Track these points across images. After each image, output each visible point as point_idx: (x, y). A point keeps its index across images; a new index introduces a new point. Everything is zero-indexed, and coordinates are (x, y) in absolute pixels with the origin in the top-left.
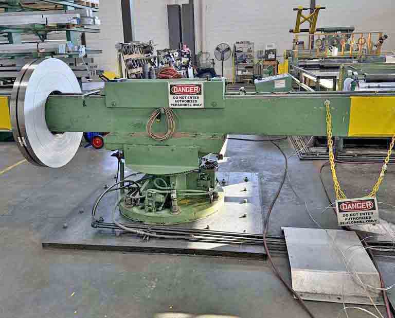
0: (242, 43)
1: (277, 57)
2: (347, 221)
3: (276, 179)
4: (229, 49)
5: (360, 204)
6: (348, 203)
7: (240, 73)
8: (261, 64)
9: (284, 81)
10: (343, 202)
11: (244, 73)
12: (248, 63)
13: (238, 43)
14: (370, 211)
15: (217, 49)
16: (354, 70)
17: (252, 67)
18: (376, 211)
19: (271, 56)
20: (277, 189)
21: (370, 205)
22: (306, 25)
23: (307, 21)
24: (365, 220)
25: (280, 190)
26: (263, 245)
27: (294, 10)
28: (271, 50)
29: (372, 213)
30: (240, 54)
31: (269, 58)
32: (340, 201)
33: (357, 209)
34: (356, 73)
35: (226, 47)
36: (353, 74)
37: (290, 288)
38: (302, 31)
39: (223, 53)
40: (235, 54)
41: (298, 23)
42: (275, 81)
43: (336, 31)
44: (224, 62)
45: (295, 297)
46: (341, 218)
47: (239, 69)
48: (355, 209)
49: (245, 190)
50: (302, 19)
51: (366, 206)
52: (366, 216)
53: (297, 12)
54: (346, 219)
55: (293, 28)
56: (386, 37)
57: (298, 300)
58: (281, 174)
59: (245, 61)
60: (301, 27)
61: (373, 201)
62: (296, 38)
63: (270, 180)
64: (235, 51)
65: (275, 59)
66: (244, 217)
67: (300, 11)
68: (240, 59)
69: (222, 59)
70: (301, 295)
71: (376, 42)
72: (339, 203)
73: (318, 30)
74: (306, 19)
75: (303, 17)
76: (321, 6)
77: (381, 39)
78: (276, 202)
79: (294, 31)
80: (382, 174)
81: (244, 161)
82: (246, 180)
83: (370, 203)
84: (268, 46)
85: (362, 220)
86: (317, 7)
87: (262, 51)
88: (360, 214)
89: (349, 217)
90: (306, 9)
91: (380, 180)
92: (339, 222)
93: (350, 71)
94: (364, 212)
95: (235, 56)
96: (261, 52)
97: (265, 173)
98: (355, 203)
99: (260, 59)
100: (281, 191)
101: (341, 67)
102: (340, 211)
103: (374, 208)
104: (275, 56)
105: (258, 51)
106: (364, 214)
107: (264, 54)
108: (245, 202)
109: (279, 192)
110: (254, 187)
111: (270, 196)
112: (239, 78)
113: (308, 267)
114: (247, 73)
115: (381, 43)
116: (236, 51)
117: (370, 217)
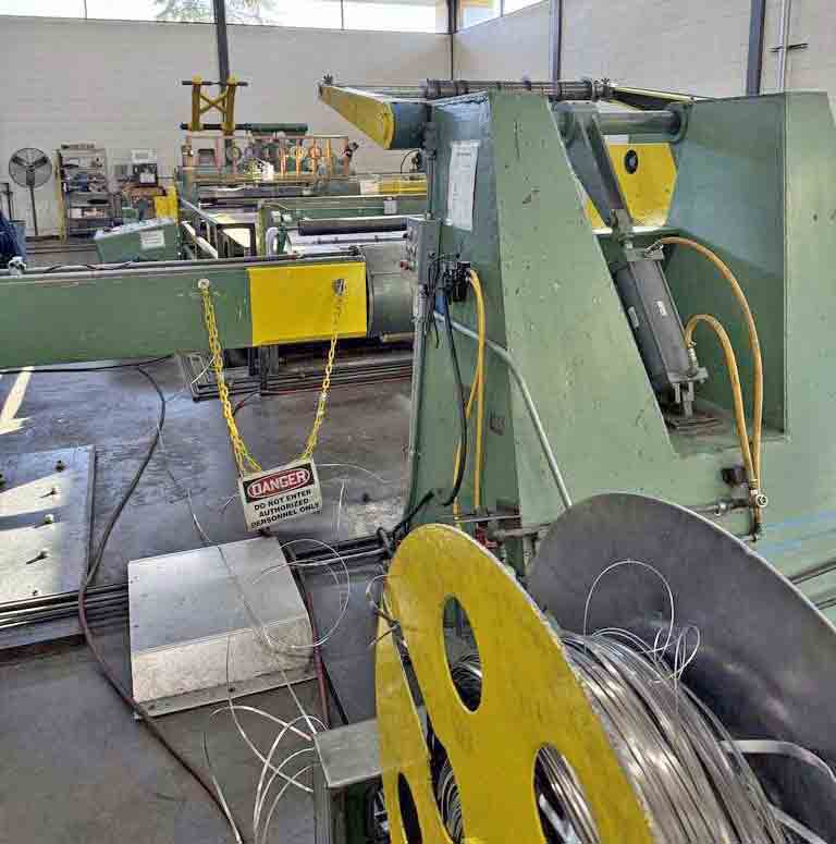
0: (76, 147)
1: (160, 180)
2: (263, 518)
3: (132, 453)
4: (44, 161)
5: (285, 477)
6: (262, 481)
7: (77, 214)
8: (125, 194)
9: (160, 234)
10: (254, 481)
11: (88, 214)
12: (94, 192)
13: (65, 147)
14: (305, 488)
15: (16, 160)
17: (105, 202)
18: (316, 487)
19: (146, 177)
20: (132, 476)
22: (213, 116)
23: (213, 108)
24: (297, 509)
25: (138, 478)
26: (75, 614)
27: (185, 83)
28: (144, 165)
29: (309, 492)
30: (75, 172)
31: (142, 181)
32: (246, 479)
33: (281, 490)
35: (37, 157)
36: (282, 219)
37: (128, 697)
38: (207, 127)
39: (31, 169)
40: (62, 172)
41: (197, 112)
42: (143, 233)
43: (277, 130)
44: (35, 189)
45: (137, 717)
46: (252, 514)
47: (74, 205)
48: (276, 490)
49: (53, 493)
50: (203, 104)
51: (296, 479)
52: (298, 499)
53: (191, 87)
54: (261, 514)
55: (189, 121)
56: (355, 145)
57: (143, 722)
58: (148, 439)
59: (86, 188)
60: (204, 119)
62: (187, 142)
63: (119, 458)
64: (61, 165)
65: (157, 183)
66: (42, 557)
67: (197, 88)
68: (75, 183)
69: (31, 183)
70: (152, 708)
71: (341, 155)
72: (246, 485)
73: (240, 127)
74: (212, 104)
75: (204, 98)
76: (241, 80)
77: (348, 149)
78: (127, 506)
79: (190, 126)
80: (320, 412)
81: (66, 422)
82: (60, 468)
83: (303, 471)
84: (138, 157)
85: (292, 510)
86: (230, 81)
87: (126, 167)
88: (288, 499)
89: (268, 508)
90: (209, 84)
91: (318, 423)
92: (249, 524)
94: (292, 493)
95: (63, 175)
96: (123, 169)
97: (110, 442)
98: (274, 477)
99: (121, 184)
100: (141, 479)
101: (259, 206)
102: (249, 500)
103: (311, 481)
104: (157, 178)
105: (117, 167)
106: (294, 497)
107: (130, 173)
108: (48, 522)
109: (136, 482)
110: (76, 480)
111: (114, 496)
112: (75, 225)
113: (169, 639)
114: (94, 213)
115: (350, 156)
116: (63, 168)
117: (306, 501)
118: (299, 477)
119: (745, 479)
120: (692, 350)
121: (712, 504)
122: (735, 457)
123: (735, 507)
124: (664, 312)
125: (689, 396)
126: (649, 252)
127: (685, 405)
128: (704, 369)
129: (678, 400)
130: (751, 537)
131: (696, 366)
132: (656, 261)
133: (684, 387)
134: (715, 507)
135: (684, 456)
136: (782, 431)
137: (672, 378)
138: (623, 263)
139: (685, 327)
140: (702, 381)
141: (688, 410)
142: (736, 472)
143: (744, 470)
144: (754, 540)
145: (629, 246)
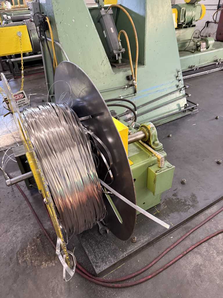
5: (16, 96)
16: (7, 15)
18: (26, 98)
21: (22, 96)
24: (22, 105)
29: (24, 100)
34: (9, 17)
51: (20, 97)
52: (22, 102)
61: (22, 93)
80: (23, 77)
83: (21, 94)
88: (19, 102)
91: (23, 80)
93: (5, 16)
94: (20, 100)
103: (24, 97)
106: (20, 102)
117: (24, 103)
118: (20, 96)
119: (132, 78)
120: (120, 42)
121: (123, 86)
122: (130, 73)
123: (130, 87)
124: (113, 31)
125: (120, 58)
126: (108, 11)
127: (119, 60)
128: (124, 49)
129: (117, 59)
130: (134, 94)
131: (121, 47)
132: (111, 14)
133: (119, 55)
134: (124, 87)
135: (116, 74)
136: (144, 65)
137: (115, 52)
138: (100, 16)
139: (118, 34)
140: (124, 52)
141: (120, 62)
142: (130, 76)
143: (132, 76)
144: (135, 95)
145: (103, 9)
